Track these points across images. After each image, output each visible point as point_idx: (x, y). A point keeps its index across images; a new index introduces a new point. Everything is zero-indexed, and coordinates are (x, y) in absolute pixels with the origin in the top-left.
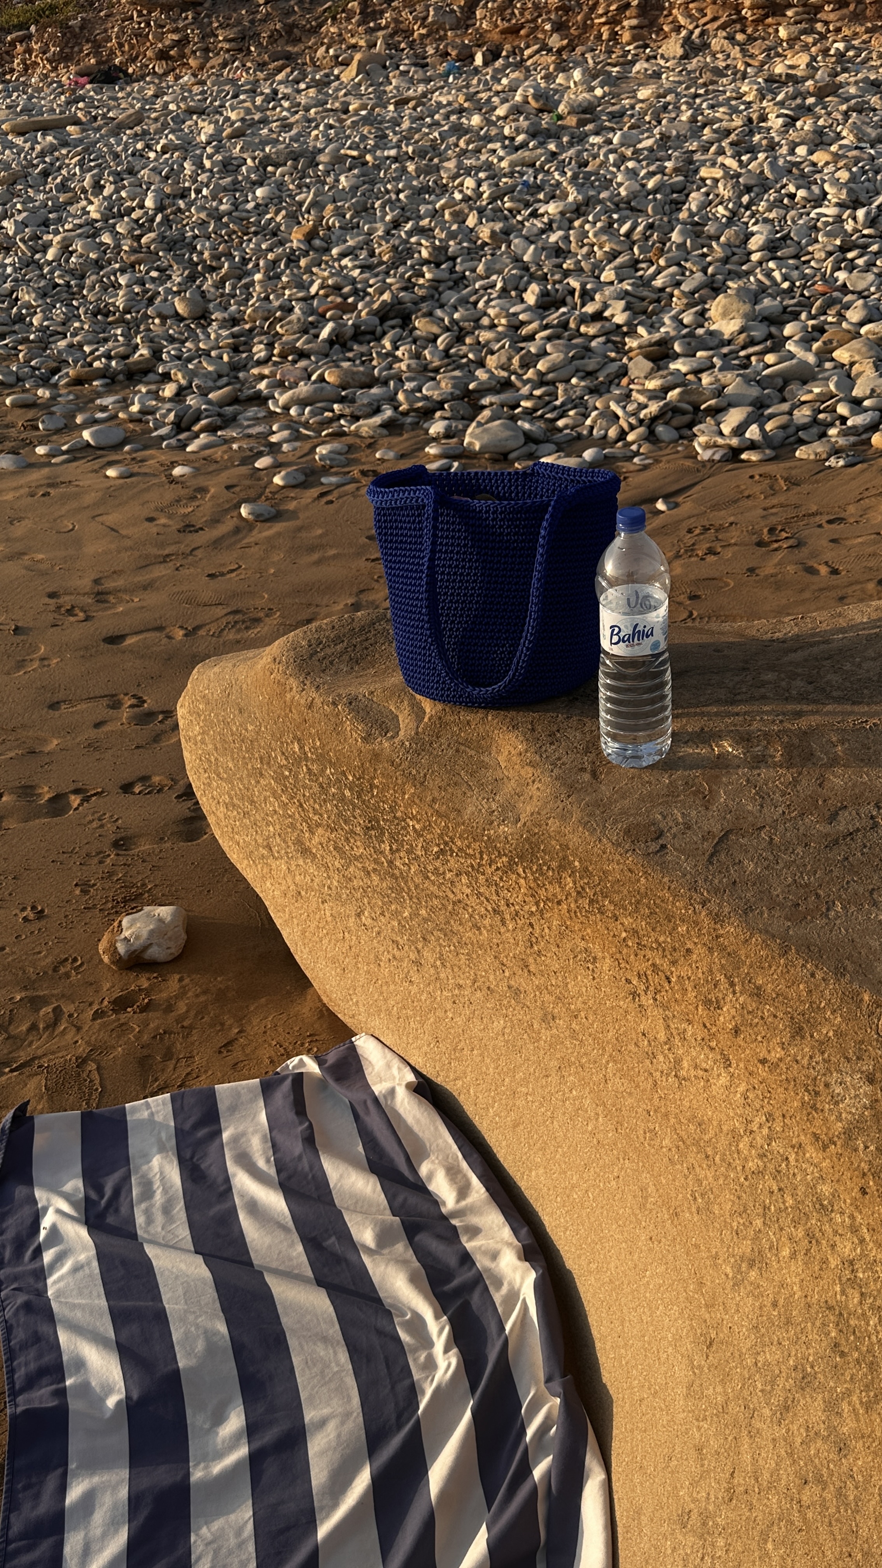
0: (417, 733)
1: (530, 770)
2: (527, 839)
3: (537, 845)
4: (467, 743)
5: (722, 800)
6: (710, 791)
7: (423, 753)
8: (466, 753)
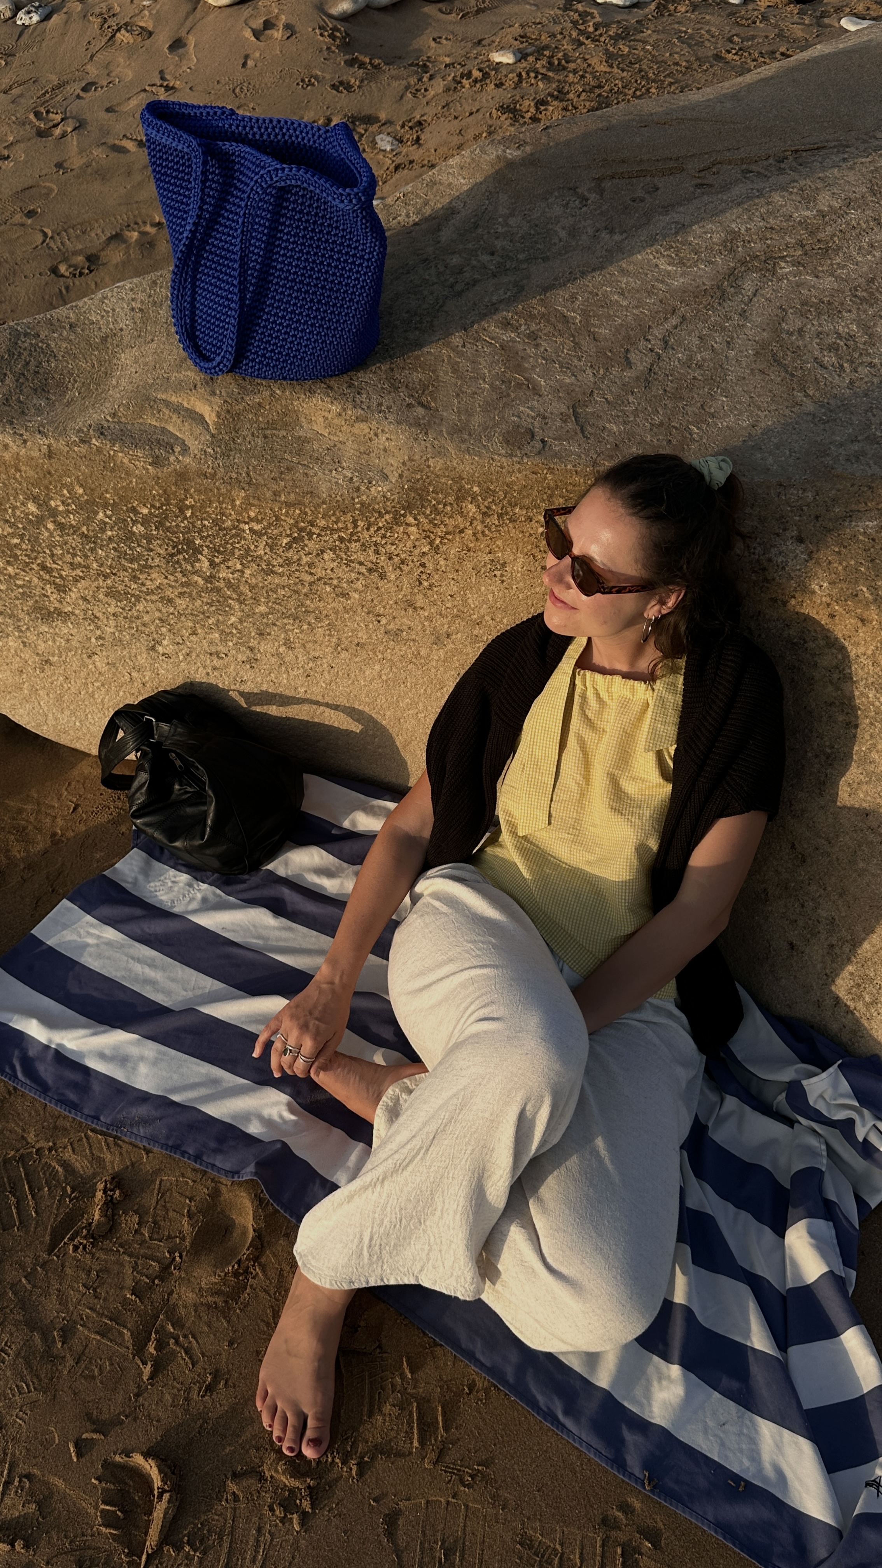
0: (213, 436)
1: (364, 426)
2: (411, 489)
3: (425, 489)
4: (272, 425)
5: (543, 383)
6: (526, 379)
7: (232, 453)
8: (278, 436)
